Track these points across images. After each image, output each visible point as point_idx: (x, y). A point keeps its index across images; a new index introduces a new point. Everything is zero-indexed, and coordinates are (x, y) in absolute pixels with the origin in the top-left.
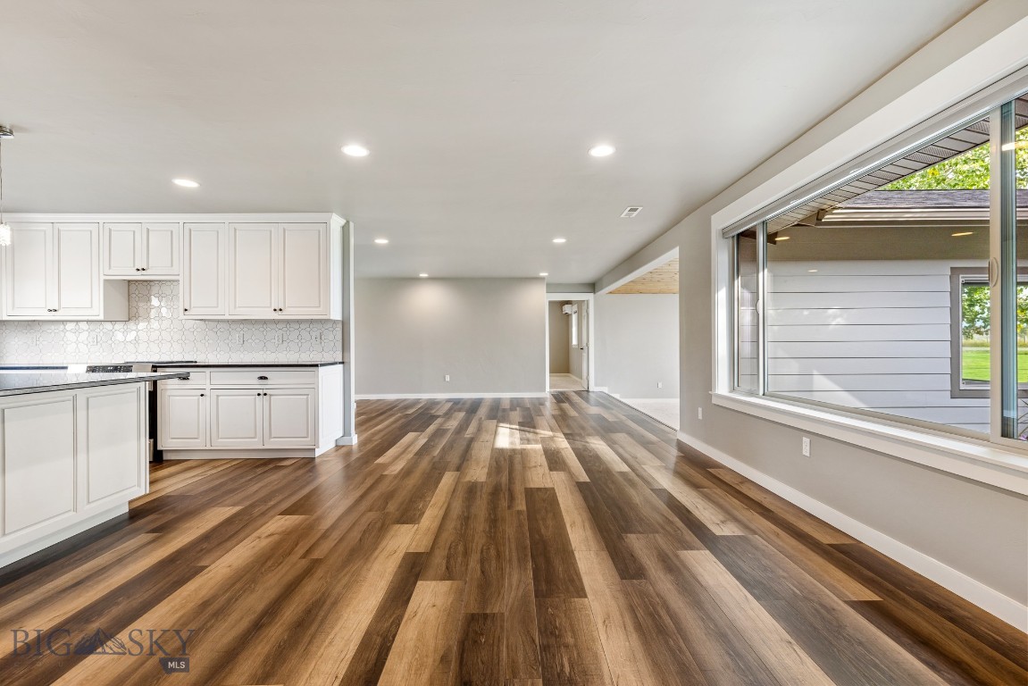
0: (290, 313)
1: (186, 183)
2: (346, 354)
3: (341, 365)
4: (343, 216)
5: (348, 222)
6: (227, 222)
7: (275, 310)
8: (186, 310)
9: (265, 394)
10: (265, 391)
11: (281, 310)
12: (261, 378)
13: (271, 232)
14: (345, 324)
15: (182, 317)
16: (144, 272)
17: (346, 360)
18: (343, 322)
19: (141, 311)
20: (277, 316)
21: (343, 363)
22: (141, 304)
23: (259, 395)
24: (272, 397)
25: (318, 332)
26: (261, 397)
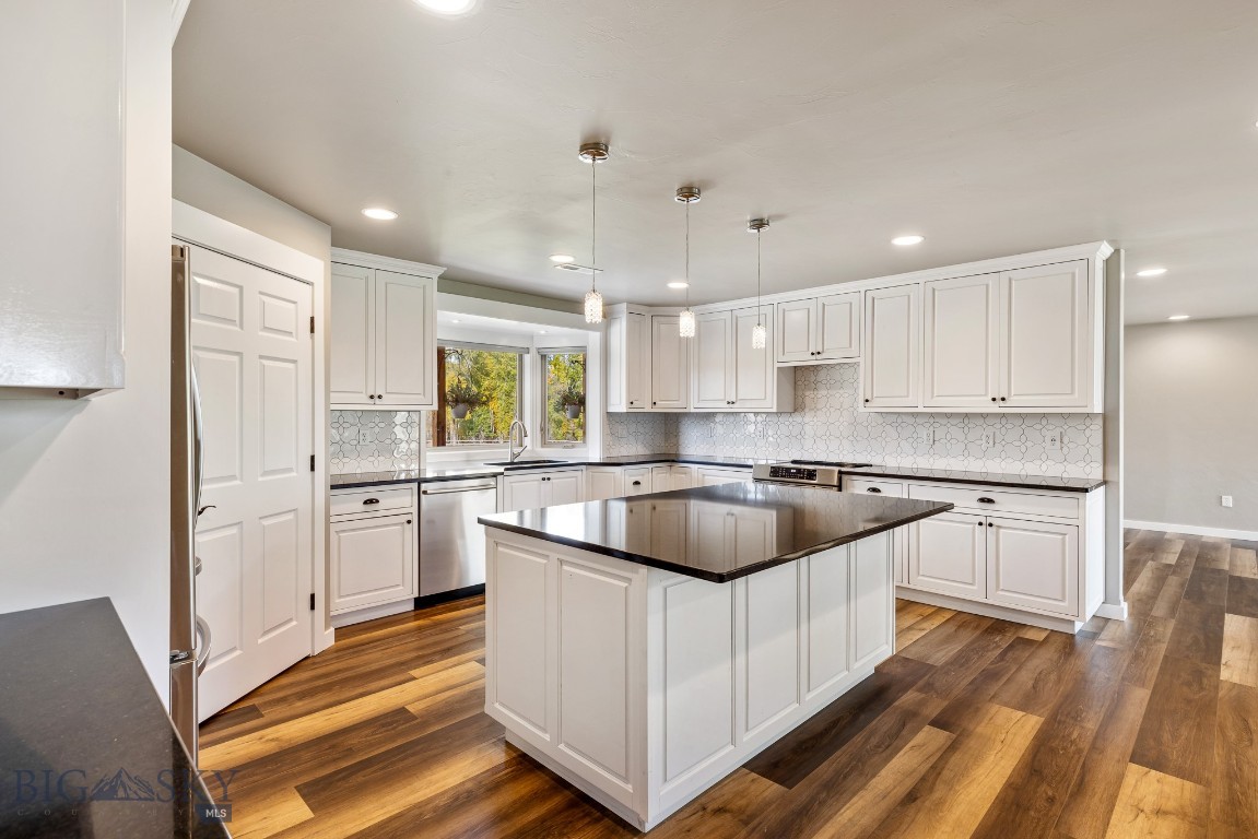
0: (1020, 402)
1: (907, 241)
2: (1110, 469)
3: (1102, 488)
4: (1111, 242)
5: (1117, 251)
6: (921, 281)
7: (994, 399)
8: (867, 401)
9: (991, 525)
10: (990, 520)
11: (1003, 399)
12: (982, 500)
13: (987, 286)
14: (1108, 419)
15: (861, 409)
16: (819, 357)
17: (1108, 478)
18: (1105, 417)
19: (807, 400)
20: (995, 408)
21: (1105, 482)
22: (807, 393)
23: (980, 524)
24: (1002, 530)
25: (1059, 430)
26: (984, 527)
